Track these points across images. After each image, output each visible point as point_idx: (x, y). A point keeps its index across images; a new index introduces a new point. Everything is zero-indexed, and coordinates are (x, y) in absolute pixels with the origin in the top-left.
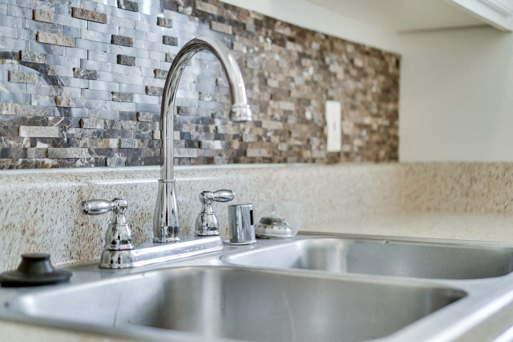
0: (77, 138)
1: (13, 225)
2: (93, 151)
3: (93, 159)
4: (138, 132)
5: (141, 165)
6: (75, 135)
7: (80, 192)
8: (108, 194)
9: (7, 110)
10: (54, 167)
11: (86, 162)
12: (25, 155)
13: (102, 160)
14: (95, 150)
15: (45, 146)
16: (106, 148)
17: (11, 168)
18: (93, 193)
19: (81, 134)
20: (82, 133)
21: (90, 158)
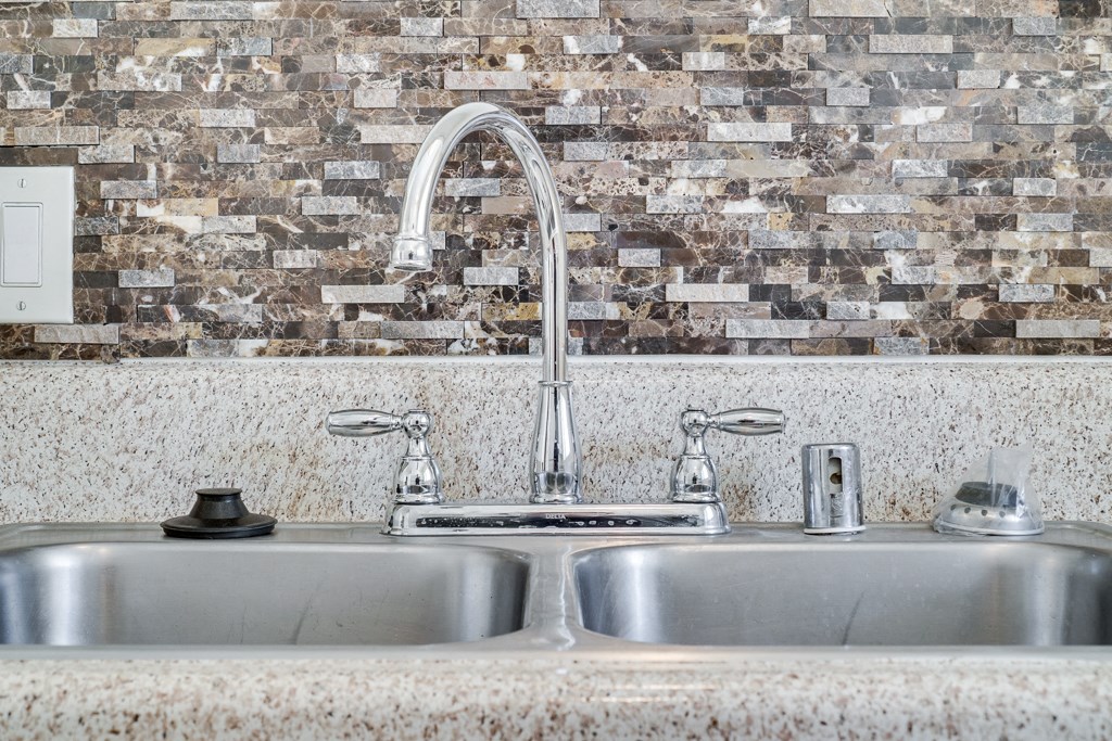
0: (454, 304)
1: (271, 445)
2: (493, 325)
3: (492, 340)
4: (621, 288)
5: (630, 353)
6: (448, 298)
7: (420, 400)
8: (495, 404)
9: (294, 260)
10: (395, 353)
11: (474, 345)
12: (335, 334)
13: (517, 343)
14: (499, 324)
15: (378, 318)
16: (529, 321)
17: (305, 353)
18: (456, 401)
19: (462, 295)
20: (465, 293)
21: (485, 340)
